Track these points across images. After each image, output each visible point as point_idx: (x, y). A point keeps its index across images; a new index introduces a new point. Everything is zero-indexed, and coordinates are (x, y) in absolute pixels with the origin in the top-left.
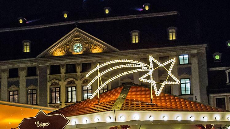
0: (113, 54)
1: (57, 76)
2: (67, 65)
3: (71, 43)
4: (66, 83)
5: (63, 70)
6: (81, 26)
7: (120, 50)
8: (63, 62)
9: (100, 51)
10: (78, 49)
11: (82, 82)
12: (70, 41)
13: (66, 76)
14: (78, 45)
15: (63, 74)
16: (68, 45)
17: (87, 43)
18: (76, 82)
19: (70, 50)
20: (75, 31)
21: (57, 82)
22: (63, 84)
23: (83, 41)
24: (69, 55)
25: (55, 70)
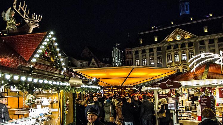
0: (196, 38)
1: (170, 50)
2: (174, 45)
3: (175, 35)
4: (174, 53)
5: (172, 47)
6: (180, 27)
7: (199, 36)
8: (172, 44)
9: (189, 38)
10: (179, 37)
11: (181, 52)
12: (175, 34)
13: (174, 50)
14: (179, 35)
15: (173, 49)
16: (174, 36)
17: (183, 35)
18: (179, 52)
19: (175, 38)
20: (177, 30)
21: (170, 53)
22: (173, 53)
23: (181, 34)
24: (175, 40)
25: (169, 47)
